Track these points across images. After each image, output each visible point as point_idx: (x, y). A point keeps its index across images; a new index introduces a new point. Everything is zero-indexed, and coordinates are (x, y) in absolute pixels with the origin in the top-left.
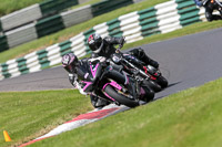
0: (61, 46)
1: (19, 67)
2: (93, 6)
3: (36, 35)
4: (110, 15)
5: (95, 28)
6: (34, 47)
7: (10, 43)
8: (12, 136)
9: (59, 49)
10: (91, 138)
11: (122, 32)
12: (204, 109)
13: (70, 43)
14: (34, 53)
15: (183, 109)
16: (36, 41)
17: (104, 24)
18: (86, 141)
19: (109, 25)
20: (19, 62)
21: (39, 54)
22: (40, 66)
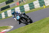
2: (1, 8)
4: (5, 10)
5: (2, 13)
11: (7, 14)
12: (26, 31)
15: (21, 31)
17: (4, 12)
19: (5, 13)
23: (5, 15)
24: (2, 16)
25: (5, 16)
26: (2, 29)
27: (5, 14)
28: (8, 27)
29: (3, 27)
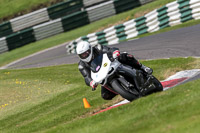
0: (137, 21)
1: (99, 40)
3: (114, 11)
5: (167, 5)
6: (113, 22)
7: (91, 18)
8: (91, 104)
9: (135, 24)
10: (163, 105)
11: (191, 9)
13: (145, 18)
14: (113, 27)
16: (115, 17)
18: (158, 107)
20: (98, 35)
21: (117, 28)
22: (117, 39)
23: (182, 12)
24: (168, 17)
25: (180, 15)
26: (168, 70)
27: (180, 8)
28: (192, 60)
29: (174, 61)
